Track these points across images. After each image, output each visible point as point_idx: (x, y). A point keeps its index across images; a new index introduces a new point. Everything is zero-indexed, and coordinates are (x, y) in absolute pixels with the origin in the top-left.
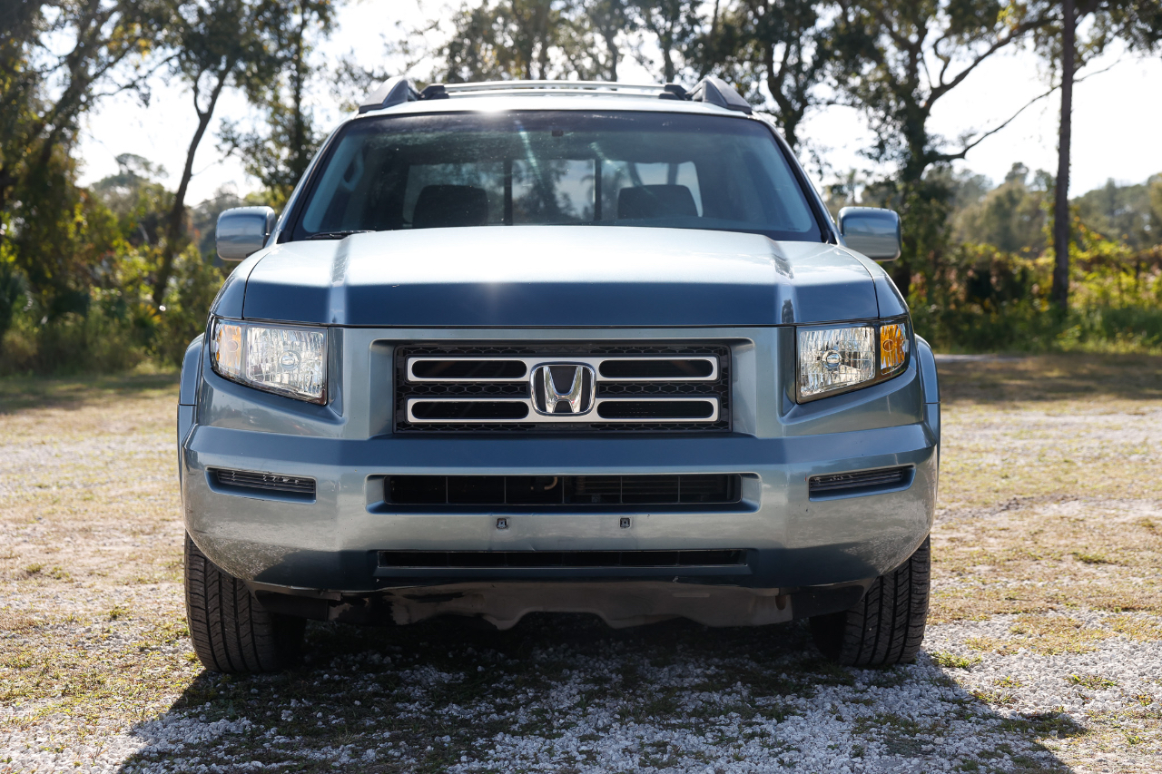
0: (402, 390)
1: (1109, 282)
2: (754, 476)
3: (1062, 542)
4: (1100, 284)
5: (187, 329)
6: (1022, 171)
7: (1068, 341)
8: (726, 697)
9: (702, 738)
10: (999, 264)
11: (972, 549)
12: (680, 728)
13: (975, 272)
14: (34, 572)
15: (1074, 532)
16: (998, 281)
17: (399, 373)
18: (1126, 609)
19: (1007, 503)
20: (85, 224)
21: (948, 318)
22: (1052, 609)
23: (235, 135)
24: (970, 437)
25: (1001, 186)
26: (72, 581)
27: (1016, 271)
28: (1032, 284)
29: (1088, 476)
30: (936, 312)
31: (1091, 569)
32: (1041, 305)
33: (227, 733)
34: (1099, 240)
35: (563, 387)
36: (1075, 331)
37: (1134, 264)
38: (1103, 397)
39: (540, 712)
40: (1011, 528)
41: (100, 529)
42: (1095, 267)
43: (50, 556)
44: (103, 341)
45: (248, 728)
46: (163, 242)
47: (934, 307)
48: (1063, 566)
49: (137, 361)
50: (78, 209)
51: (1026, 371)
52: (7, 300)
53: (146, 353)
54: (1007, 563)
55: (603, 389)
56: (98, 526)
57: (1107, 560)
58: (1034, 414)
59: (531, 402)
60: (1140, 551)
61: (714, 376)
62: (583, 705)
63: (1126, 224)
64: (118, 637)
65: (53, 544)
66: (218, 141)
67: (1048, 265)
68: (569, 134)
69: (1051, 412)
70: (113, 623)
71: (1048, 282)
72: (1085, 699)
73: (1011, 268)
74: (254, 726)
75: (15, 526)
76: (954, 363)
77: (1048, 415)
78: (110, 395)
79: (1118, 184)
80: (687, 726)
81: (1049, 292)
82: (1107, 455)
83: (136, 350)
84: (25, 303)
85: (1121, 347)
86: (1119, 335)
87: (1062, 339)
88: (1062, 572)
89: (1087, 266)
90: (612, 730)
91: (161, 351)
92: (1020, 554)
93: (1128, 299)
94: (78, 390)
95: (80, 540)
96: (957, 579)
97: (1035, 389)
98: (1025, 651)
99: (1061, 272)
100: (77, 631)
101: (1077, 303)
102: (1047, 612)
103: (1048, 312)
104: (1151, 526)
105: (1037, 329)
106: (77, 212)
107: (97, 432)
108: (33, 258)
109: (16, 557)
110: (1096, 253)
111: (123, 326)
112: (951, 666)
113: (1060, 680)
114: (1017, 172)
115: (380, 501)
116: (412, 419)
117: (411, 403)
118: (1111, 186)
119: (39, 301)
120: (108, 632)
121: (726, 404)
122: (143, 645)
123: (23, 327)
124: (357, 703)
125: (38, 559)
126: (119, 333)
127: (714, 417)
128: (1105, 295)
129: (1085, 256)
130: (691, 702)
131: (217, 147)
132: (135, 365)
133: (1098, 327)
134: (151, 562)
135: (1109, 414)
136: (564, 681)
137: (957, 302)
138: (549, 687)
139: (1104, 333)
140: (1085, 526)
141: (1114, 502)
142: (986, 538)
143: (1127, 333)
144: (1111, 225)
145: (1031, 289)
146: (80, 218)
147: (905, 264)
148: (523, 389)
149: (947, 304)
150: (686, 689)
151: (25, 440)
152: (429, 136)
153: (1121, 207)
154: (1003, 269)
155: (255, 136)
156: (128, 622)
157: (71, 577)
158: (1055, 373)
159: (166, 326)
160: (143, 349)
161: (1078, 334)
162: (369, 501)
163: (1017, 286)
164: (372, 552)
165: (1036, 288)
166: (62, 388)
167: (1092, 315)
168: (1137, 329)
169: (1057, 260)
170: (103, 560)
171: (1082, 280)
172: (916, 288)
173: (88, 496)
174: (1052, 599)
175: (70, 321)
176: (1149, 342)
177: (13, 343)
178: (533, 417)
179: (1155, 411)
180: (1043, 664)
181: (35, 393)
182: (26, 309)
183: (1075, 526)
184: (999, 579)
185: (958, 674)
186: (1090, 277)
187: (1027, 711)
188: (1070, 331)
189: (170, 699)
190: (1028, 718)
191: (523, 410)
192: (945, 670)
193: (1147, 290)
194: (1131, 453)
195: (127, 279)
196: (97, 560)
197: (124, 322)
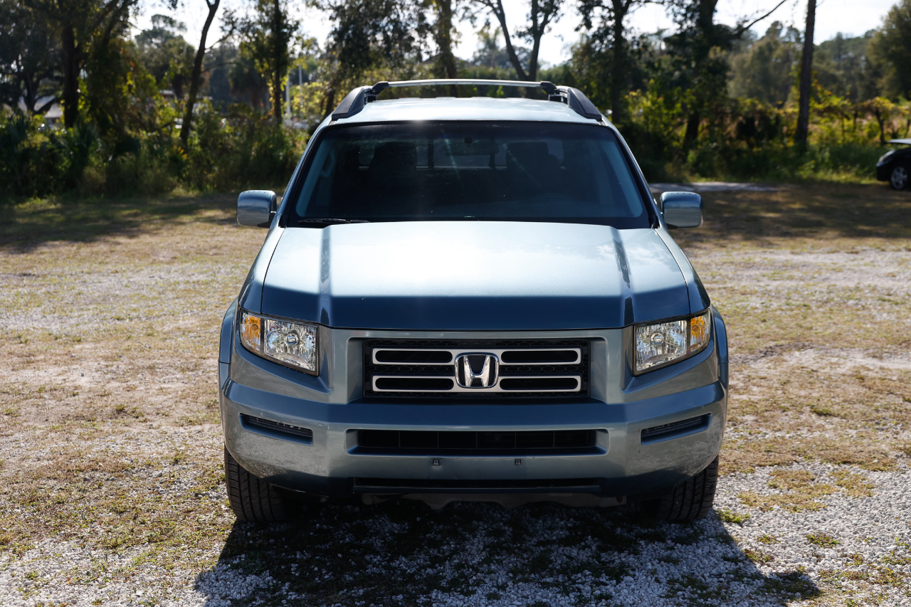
0: (369, 369)
1: (836, 125)
2: (605, 431)
3: (803, 393)
4: (829, 127)
5: (205, 163)
6: (779, 27)
7: (805, 172)
8: (581, 552)
9: (567, 597)
10: (760, 112)
11: (742, 396)
12: (552, 586)
13: (745, 118)
14: (120, 411)
15: (810, 383)
16: (759, 124)
17: (367, 358)
18: (845, 463)
19: (765, 350)
20: (134, 86)
21: (725, 152)
22: (796, 461)
23: (234, 20)
24: (740, 277)
25: (763, 38)
26: (145, 421)
27: (772, 117)
28: (783, 126)
29: (820, 324)
30: (716, 148)
31: (821, 421)
32: (788, 141)
33: (258, 589)
34: (830, 95)
35: (477, 369)
36: (811, 164)
37: (853, 112)
38: (830, 234)
39: (459, 567)
40: (768, 376)
41: (161, 366)
42: (825, 114)
43: (130, 394)
44: (149, 172)
45: (271, 584)
46: (187, 96)
47: (715, 144)
48: (803, 417)
49: (173, 187)
50: (129, 75)
51: (777, 203)
52: (85, 145)
53: (178, 181)
54: (766, 414)
55: (503, 370)
56: (159, 364)
57: (832, 412)
58: (782, 253)
59: (455, 379)
60: (855, 403)
61: (578, 361)
62: (488, 561)
63: (849, 65)
64: (180, 483)
65: (132, 382)
66: (222, 24)
67: (794, 113)
68: (477, 141)
69: (795, 251)
70: (177, 467)
71: (794, 125)
72: (819, 557)
73: (768, 115)
74: (275, 582)
75: (106, 364)
76: (728, 192)
77: (793, 253)
78: (156, 219)
79: (844, 37)
80: (556, 584)
81: (794, 132)
82: (832, 299)
83: (172, 179)
84: (96, 147)
85: (843, 177)
86: (841, 167)
87: (802, 170)
88: (802, 424)
89: (820, 113)
90: (508, 589)
91: (188, 179)
92: (774, 405)
93: (849, 138)
94: (135, 215)
95: (148, 377)
96: (732, 428)
97: (783, 222)
98: (778, 507)
99: (803, 119)
100: (154, 474)
101: (813, 141)
102: (792, 464)
103: (793, 147)
104: (862, 379)
105: (786, 162)
106: (128, 78)
107: (151, 260)
108: (101, 109)
109: (108, 395)
110: (827, 105)
111: (162, 161)
112: (729, 521)
113: (802, 538)
114: (775, 29)
115: (355, 446)
116: (375, 389)
117: (375, 378)
118: (839, 37)
119: (106, 143)
120: (173, 476)
121: (586, 379)
122: (197, 492)
123: (96, 163)
124: (340, 555)
125: (122, 399)
126: (160, 166)
127: (578, 389)
128: (832, 134)
129: (820, 107)
130: (559, 556)
131: (222, 28)
132: (172, 190)
133: (827, 161)
134: (195, 399)
135: (833, 252)
136: (473, 532)
137: (731, 139)
138: (464, 539)
139: (831, 165)
140: (818, 376)
141: (838, 350)
142: (751, 386)
143: (846, 166)
144: (838, 68)
145: (782, 130)
146: (130, 82)
147: (696, 112)
148: (450, 370)
149: (724, 141)
150: (554, 542)
151: (103, 268)
152: (380, 142)
153: (846, 53)
154: (763, 116)
155: (248, 21)
156: (186, 467)
157: (146, 416)
158: (797, 206)
159: (191, 161)
160: (176, 178)
161: (813, 167)
162: (348, 446)
163: (772, 128)
164: (350, 479)
165: (785, 129)
166: (125, 213)
167: (823, 151)
168: (853, 163)
169: (801, 111)
170: (165, 398)
171: (817, 123)
172: (703, 129)
173: (150, 332)
174: (796, 452)
175: (127, 159)
176: (861, 172)
177: (89, 175)
178: (457, 388)
179: (864, 250)
180: (790, 522)
181: (106, 218)
182: (98, 150)
183: (811, 377)
184: (761, 429)
185: (733, 530)
186: (823, 121)
187: (781, 570)
188: (808, 164)
189: (218, 547)
190: (781, 578)
191: (450, 384)
192: (726, 525)
193: (862, 130)
194: (849, 298)
195: (164, 123)
196: (161, 398)
197: (164, 158)
